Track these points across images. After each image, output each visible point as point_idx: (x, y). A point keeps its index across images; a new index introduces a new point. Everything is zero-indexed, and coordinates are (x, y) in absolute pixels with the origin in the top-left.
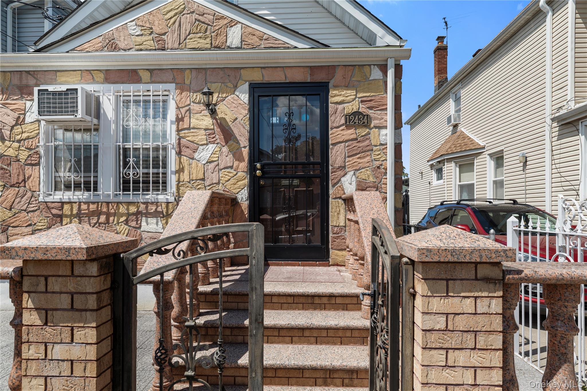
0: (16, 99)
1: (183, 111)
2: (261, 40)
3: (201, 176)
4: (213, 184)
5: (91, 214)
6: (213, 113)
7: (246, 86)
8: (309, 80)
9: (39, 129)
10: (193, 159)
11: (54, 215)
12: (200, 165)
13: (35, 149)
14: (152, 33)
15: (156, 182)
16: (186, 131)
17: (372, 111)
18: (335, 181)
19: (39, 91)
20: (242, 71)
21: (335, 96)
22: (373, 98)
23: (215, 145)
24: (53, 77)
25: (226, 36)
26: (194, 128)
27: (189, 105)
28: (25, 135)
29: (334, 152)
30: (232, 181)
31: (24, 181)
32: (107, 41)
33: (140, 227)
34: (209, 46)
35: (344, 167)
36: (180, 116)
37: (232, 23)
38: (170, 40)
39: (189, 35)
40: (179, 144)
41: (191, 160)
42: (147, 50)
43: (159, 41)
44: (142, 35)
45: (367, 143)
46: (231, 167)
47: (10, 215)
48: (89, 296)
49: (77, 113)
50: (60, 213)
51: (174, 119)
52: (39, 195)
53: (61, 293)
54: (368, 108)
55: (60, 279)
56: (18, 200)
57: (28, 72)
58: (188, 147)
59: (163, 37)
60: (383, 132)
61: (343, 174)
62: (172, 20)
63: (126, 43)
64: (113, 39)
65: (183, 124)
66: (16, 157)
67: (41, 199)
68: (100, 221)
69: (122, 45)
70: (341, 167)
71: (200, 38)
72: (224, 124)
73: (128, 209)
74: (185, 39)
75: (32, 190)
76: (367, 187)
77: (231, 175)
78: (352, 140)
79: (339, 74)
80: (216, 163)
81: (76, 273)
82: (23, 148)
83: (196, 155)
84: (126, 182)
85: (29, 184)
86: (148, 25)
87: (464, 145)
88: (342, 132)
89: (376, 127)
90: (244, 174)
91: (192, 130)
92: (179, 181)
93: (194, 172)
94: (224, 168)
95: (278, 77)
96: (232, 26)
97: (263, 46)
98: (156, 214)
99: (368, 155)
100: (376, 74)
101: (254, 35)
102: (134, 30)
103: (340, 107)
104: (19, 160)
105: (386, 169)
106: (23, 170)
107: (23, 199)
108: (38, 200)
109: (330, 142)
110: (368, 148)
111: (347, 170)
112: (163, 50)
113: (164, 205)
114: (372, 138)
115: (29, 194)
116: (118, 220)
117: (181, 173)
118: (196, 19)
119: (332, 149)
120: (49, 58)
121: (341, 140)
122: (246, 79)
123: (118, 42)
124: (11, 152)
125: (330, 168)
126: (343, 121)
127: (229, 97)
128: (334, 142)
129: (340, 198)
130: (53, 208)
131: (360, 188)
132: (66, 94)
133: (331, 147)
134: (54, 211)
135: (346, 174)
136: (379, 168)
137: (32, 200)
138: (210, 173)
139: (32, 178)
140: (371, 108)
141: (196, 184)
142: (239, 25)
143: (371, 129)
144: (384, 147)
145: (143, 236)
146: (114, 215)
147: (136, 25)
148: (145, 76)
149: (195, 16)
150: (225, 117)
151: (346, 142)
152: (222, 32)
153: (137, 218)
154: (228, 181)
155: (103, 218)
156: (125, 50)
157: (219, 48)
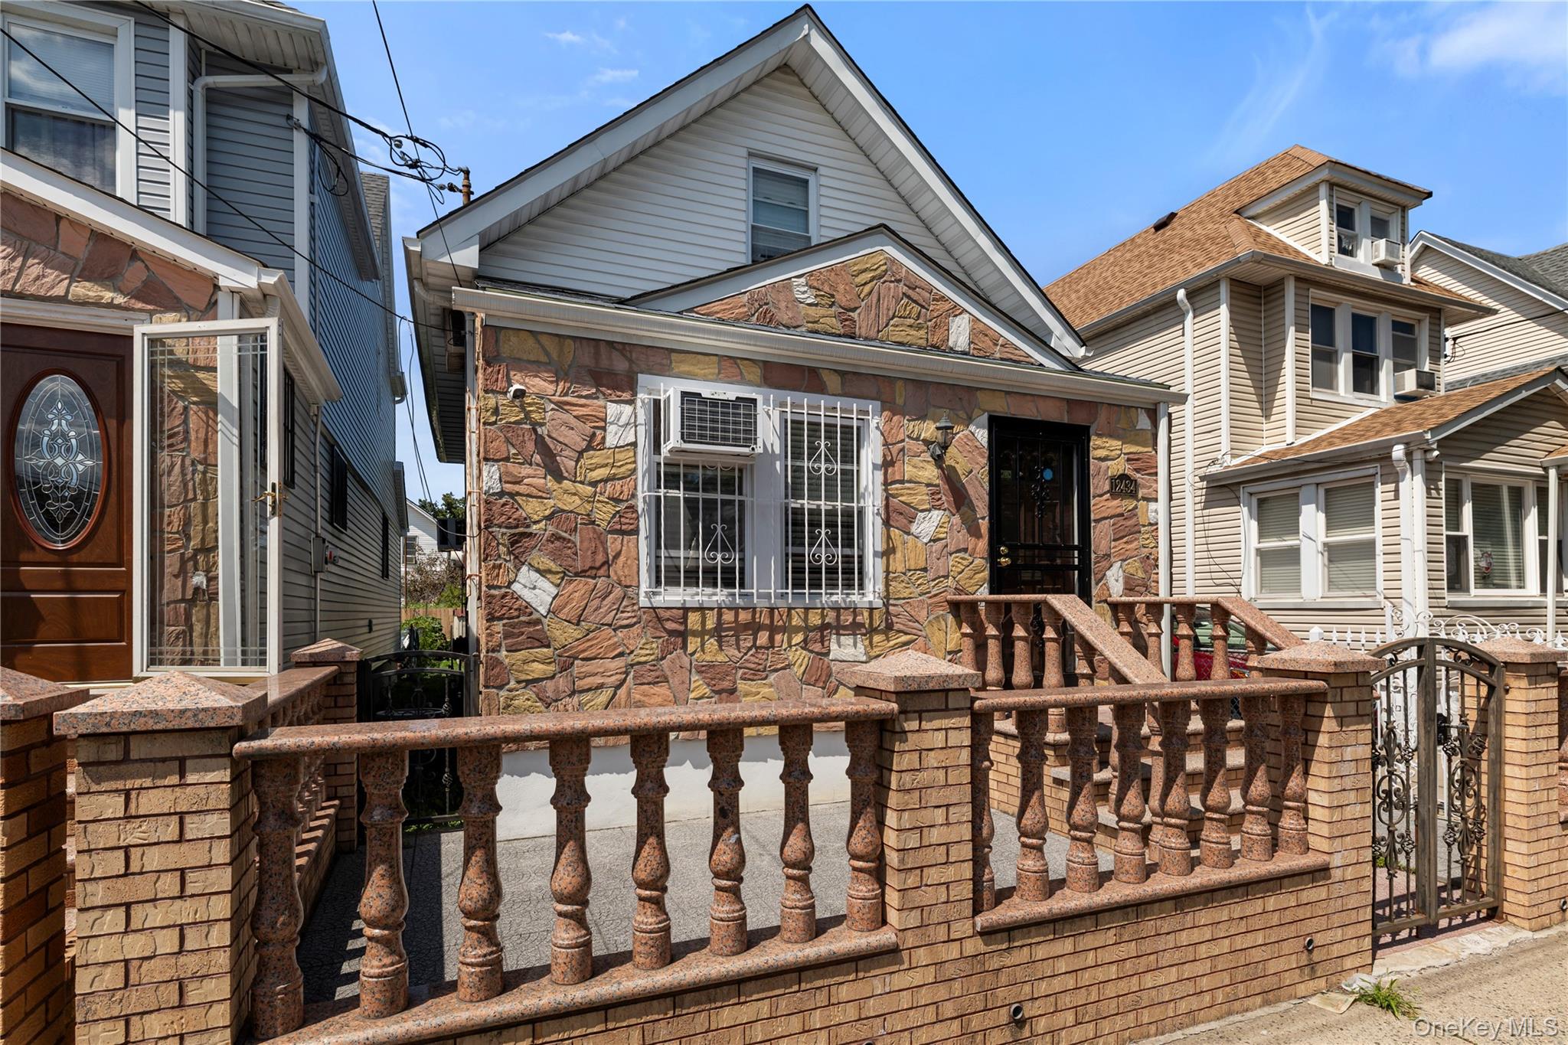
0: (586, 397)
1: (895, 449)
2: (995, 344)
3: (923, 564)
4: (939, 577)
5: (740, 629)
6: (939, 460)
7: (985, 418)
8: (1066, 421)
9: (635, 462)
10: (908, 533)
11: (671, 633)
12: (919, 544)
13: (627, 501)
14: (833, 303)
15: (848, 571)
16: (898, 486)
17: (1140, 475)
18: (1098, 577)
19: (683, 394)
20: (978, 393)
21: (1097, 448)
22: (1140, 456)
23: (942, 512)
24: (665, 362)
25: (949, 330)
26: (910, 481)
27: (903, 441)
28: (605, 472)
29: (1097, 531)
30: (967, 573)
31: (606, 563)
32: (756, 305)
33: (827, 654)
34: (923, 342)
35: (1109, 556)
36: (889, 458)
37: (956, 311)
38: (864, 322)
39: (893, 318)
40: (887, 506)
41: (906, 536)
42: (827, 334)
43: (846, 320)
44: (816, 305)
45: (1134, 521)
46: (965, 550)
47: (577, 634)
49: (756, 444)
50: (682, 628)
51: (879, 461)
52: (638, 594)
54: (1135, 470)
56: (596, 603)
57: (611, 344)
58: (901, 514)
59: (851, 313)
60: (1152, 506)
61: (1108, 565)
62: (867, 289)
63: (790, 314)
64: (766, 304)
65: (894, 473)
66: (588, 515)
67: (643, 601)
68: (758, 643)
69: (784, 317)
70: (1105, 555)
71: (911, 326)
72: (954, 477)
73: (806, 620)
74: (887, 325)
75: (624, 583)
76: (1135, 586)
77: (965, 563)
78: (1118, 515)
79: (1103, 415)
80: (943, 542)
82: (601, 499)
83: (914, 528)
84: (798, 571)
85: (618, 569)
86: (826, 288)
88: (1106, 503)
89: (1144, 499)
90: (983, 561)
91: (907, 485)
92: (887, 572)
93: (912, 556)
94: (956, 552)
95: (1028, 411)
96: (956, 316)
97: (998, 355)
98: (855, 628)
99: (1135, 539)
100: (1144, 422)
101: (987, 335)
102: (804, 293)
103: (1104, 464)
104: (593, 523)
105: (1156, 560)
106: (604, 543)
107: (605, 603)
108: (638, 603)
109: (1092, 517)
110: (1136, 528)
111: (1113, 559)
112: (853, 338)
113: (866, 614)
114: (1139, 514)
115: (618, 592)
116: (790, 640)
117: (892, 556)
118: (903, 293)
119: (1095, 527)
121: (1105, 514)
122: (987, 407)
123: (774, 310)
124: (571, 503)
125: (1093, 556)
126: (1107, 487)
127: (961, 435)
128: (1098, 517)
129: (1106, 601)
130: (668, 620)
131: (1128, 587)
132: (736, 407)
133: (1093, 524)
134: (670, 626)
135: (1111, 565)
136: (1148, 558)
137: (624, 603)
138: (935, 560)
139: (622, 559)
140: (1137, 470)
141: (916, 577)
142: (966, 316)
143: (1138, 501)
144: (1156, 527)
145: (834, 669)
146: (783, 629)
147: (807, 285)
148: (832, 382)
149: (902, 288)
150: (956, 466)
151: (1111, 517)
152: (941, 324)
153: (822, 637)
154: (960, 573)
155: (763, 638)
156: (788, 328)
157: (938, 348)
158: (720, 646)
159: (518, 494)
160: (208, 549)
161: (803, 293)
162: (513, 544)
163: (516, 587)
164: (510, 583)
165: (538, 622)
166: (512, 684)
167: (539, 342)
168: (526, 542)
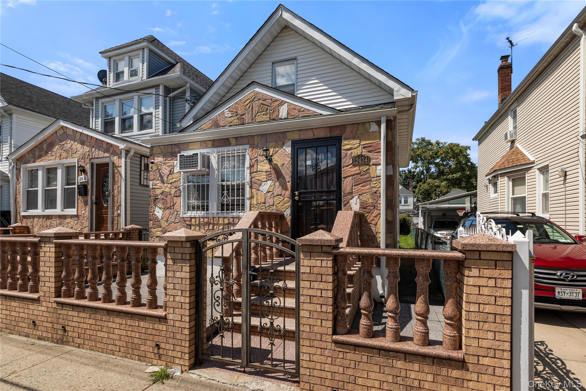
0: (170, 160)
1: (253, 161)
2: (299, 112)
3: (263, 201)
4: (270, 206)
5: (205, 224)
6: (270, 161)
7: (290, 143)
8: (329, 136)
9: (180, 177)
10: (259, 190)
11: (187, 225)
12: (263, 194)
13: (178, 187)
14: (237, 114)
15: (238, 205)
16: (255, 173)
17: (371, 154)
18: (346, 203)
19: (180, 156)
20: (287, 134)
21: (345, 145)
22: (371, 145)
23: (272, 181)
24: (187, 146)
25: (279, 112)
26: (259, 171)
27: (257, 157)
28: (174, 180)
29: (345, 183)
30: (281, 204)
31: (173, 205)
32: (214, 122)
34: (268, 119)
35: (352, 193)
36: (252, 164)
37: (282, 103)
38: (247, 118)
39: (258, 113)
40: (251, 181)
42: (234, 125)
43: (241, 119)
44: (232, 117)
45: (367, 176)
46: (281, 195)
47: (166, 225)
48: (187, 255)
49: (198, 167)
50: (190, 223)
51: (248, 166)
52: (180, 213)
53: (179, 253)
54: (368, 151)
55: (178, 248)
56: (170, 216)
57: (175, 144)
58: (256, 183)
59: (243, 116)
60: (379, 167)
61: (351, 197)
62: (248, 106)
63: (223, 122)
64: (217, 121)
65: (253, 169)
66: (170, 192)
67: (181, 216)
69: (221, 124)
70: (349, 193)
71: (264, 115)
72: (277, 168)
73: (224, 221)
74: (255, 117)
75: (177, 210)
76: (367, 207)
77: (281, 200)
78: (357, 174)
79: (348, 130)
80: (272, 193)
81: (183, 246)
82: (173, 187)
83: (261, 188)
84: (223, 205)
85: (175, 207)
86: (235, 110)
87: (516, 160)
88: (350, 169)
89: (373, 165)
90: (288, 199)
91: (258, 173)
92: (251, 204)
93: (260, 198)
94: (277, 196)
95: (309, 135)
96: (282, 105)
97: (301, 116)
99: (368, 184)
100: (374, 127)
101: (295, 109)
103: (349, 152)
104: (171, 194)
105: (380, 194)
106: (173, 200)
107: (173, 216)
109: (342, 177)
110: (368, 179)
111: (354, 195)
112: (243, 124)
114: (371, 172)
115: (175, 213)
116: (219, 227)
117: (252, 199)
118: (261, 104)
119: (344, 181)
120: (185, 136)
121: (350, 174)
122: (290, 139)
123: (219, 122)
124: (167, 190)
125: (342, 193)
126: (351, 162)
127: (280, 151)
128: (345, 176)
130: (187, 221)
131: (362, 207)
132: (193, 157)
133: (343, 179)
134: (187, 223)
135: (353, 197)
136: (375, 192)
137: (177, 216)
138: (268, 199)
139: (177, 204)
141: (261, 206)
142: (286, 104)
143: (370, 166)
144: (379, 178)
146: (217, 224)
147: (229, 111)
148: (233, 141)
149: (261, 101)
150: (277, 163)
151: (353, 175)
152: (276, 110)
153: (228, 227)
154: (278, 204)
155: (211, 227)
156: (223, 127)
157: (275, 119)
158: (200, 229)
159: (156, 188)
160: (120, 205)
161: (228, 114)
162: (154, 201)
163: (155, 212)
164: (154, 211)
165: (159, 221)
166: (154, 237)
167: (160, 148)
168: (157, 201)
